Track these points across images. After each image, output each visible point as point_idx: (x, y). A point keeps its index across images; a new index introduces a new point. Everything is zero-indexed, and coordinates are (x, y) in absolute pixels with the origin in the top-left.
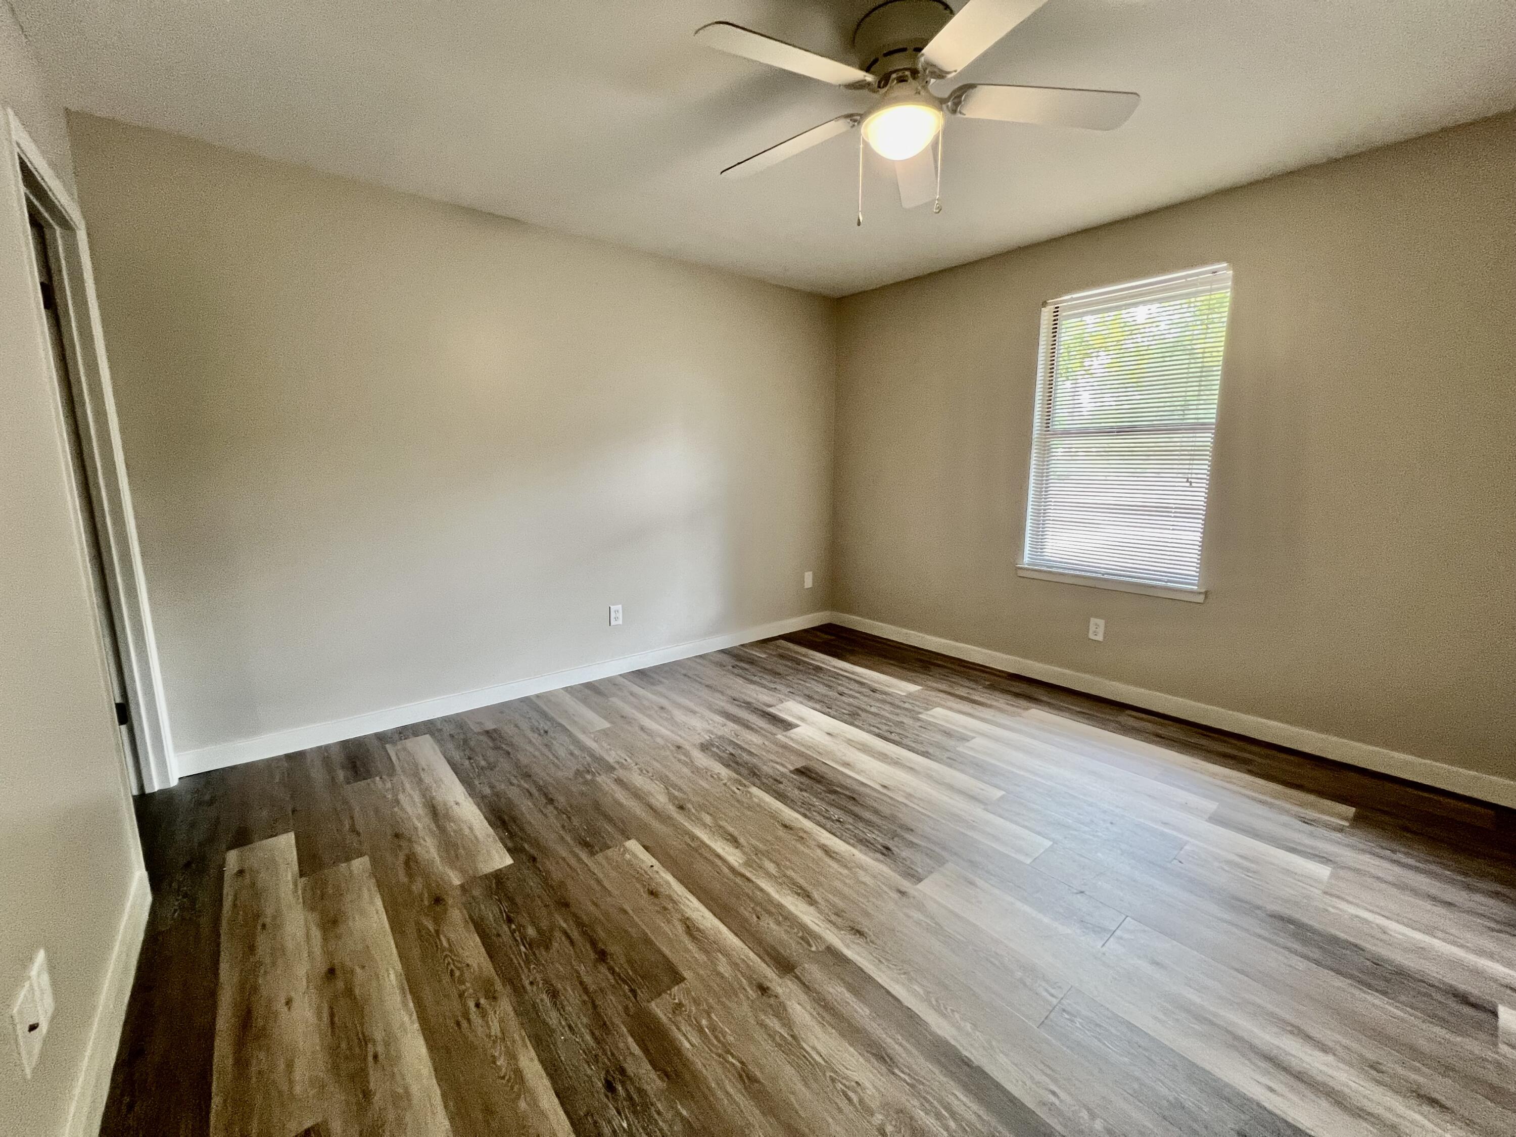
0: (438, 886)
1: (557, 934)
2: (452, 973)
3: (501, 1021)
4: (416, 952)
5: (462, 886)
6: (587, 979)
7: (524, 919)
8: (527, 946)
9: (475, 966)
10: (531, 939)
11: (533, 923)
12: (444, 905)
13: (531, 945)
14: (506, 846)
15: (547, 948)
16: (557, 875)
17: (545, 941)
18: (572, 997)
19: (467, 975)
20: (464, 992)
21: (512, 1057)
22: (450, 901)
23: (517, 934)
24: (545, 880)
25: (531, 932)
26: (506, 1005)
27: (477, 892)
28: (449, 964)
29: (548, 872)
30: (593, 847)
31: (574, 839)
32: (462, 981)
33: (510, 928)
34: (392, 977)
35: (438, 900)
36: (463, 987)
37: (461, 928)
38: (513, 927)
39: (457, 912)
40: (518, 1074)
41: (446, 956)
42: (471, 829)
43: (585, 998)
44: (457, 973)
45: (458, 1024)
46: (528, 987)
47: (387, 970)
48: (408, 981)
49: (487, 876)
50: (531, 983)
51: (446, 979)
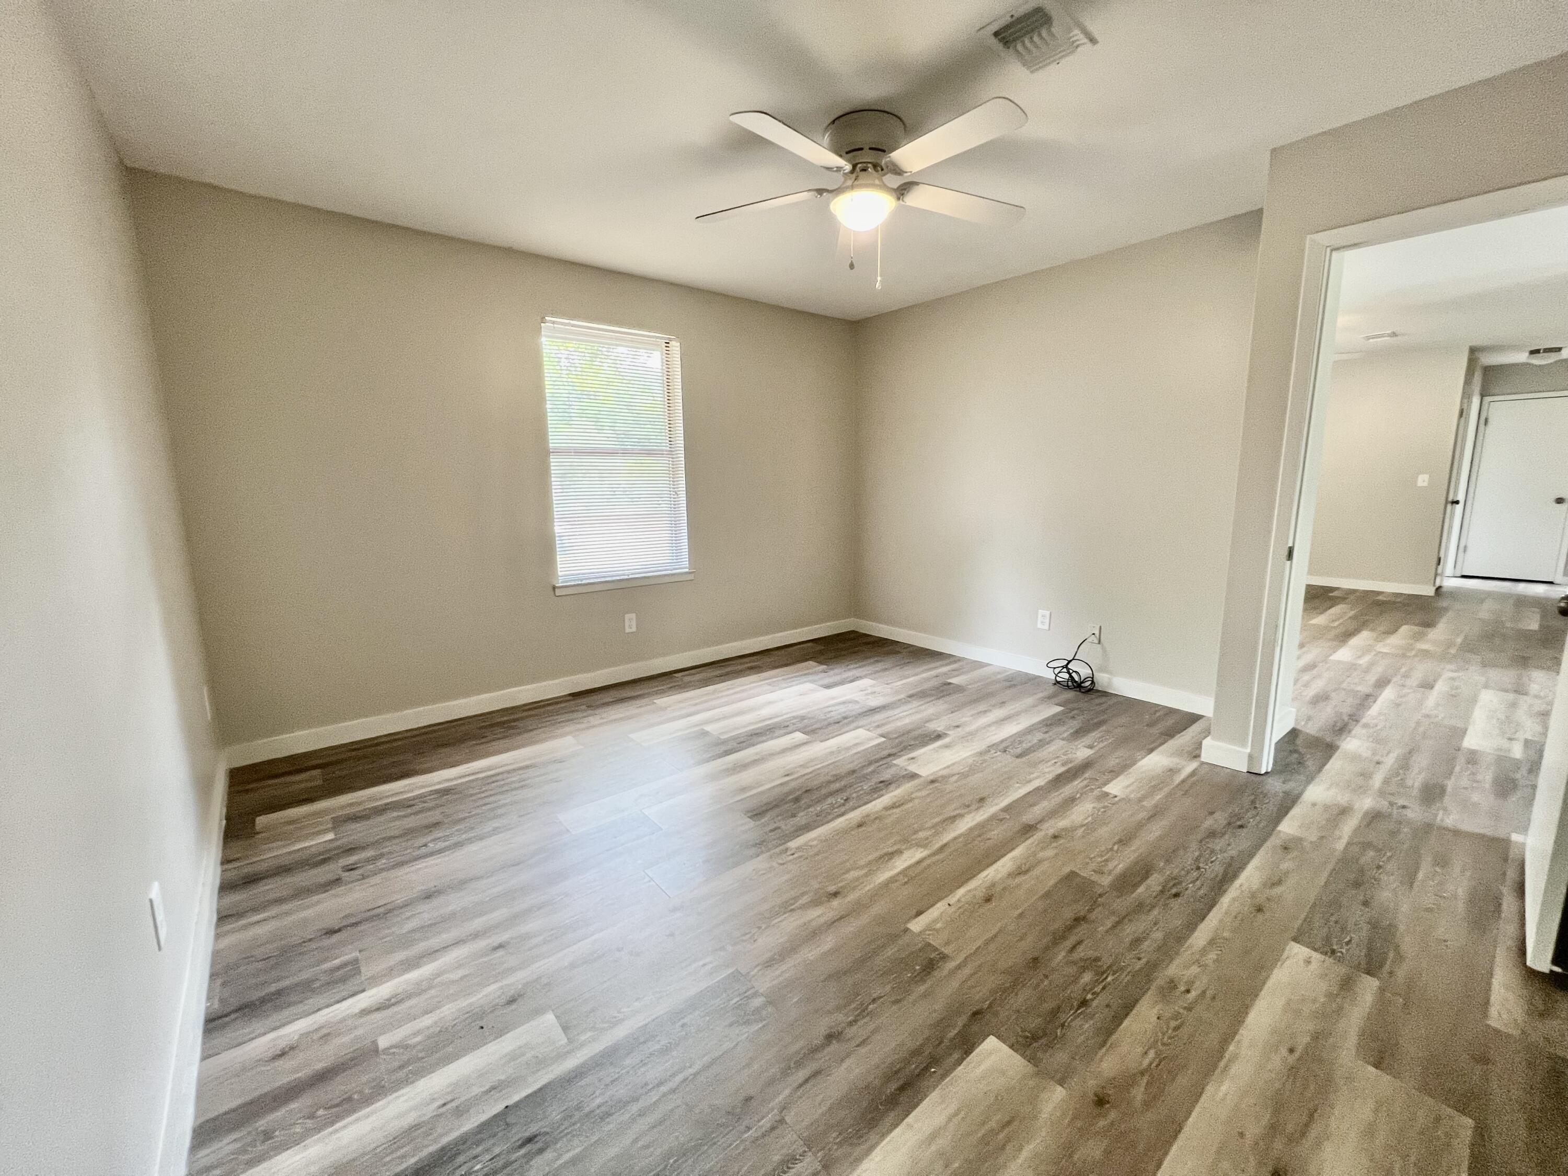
0: (1075, 1118)
1: (1075, 956)
2: (1176, 1029)
3: (1186, 967)
4: (1183, 1080)
5: (1061, 1082)
6: (1109, 924)
7: (1075, 991)
8: (1105, 976)
9: (1155, 1011)
10: (1096, 974)
11: (1076, 979)
12: (1103, 1087)
13: (1101, 974)
14: (959, 1062)
15: (1097, 959)
16: (992, 982)
17: (1091, 963)
18: (1130, 930)
19: (1167, 1015)
20: (1185, 1008)
21: (1204, 951)
22: (1092, 1083)
23: (1097, 989)
24: (1006, 991)
25: (1087, 977)
26: (1172, 970)
27: (1060, 1057)
28: (1170, 1038)
29: (993, 992)
30: (931, 960)
31: (923, 981)
32: (1176, 1016)
33: (1092, 1000)
34: (1224, 1088)
35: (1101, 1101)
36: (1181, 1011)
37: (1124, 1048)
38: (1089, 996)
39: (1104, 1065)
40: (1212, 942)
41: (1164, 1044)
42: (933, 1137)
43: (1126, 920)
44: (1173, 1024)
45: (1214, 998)
46: (1144, 960)
47: (1224, 1099)
48: (1215, 1067)
49: (1032, 1059)
50: (1139, 959)
51: (1185, 1032)
